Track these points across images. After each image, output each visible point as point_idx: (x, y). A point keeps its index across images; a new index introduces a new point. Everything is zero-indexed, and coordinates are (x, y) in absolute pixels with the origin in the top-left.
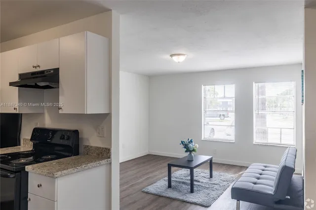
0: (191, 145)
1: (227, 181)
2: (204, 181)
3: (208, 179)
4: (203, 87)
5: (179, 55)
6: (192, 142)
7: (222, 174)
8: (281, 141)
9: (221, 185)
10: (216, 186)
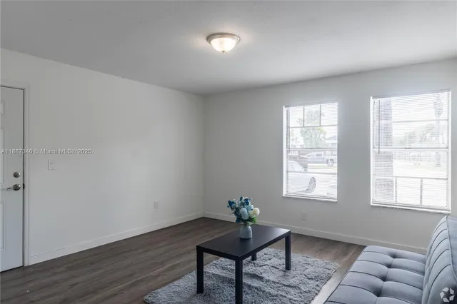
0: (244, 210)
1: (316, 279)
2: (272, 278)
3: (281, 273)
4: (285, 109)
5: (222, 35)
6: (248, 204)
7: (311, 260)
8: (421, 201)
9: (303, 288)
10: (292, 291)
